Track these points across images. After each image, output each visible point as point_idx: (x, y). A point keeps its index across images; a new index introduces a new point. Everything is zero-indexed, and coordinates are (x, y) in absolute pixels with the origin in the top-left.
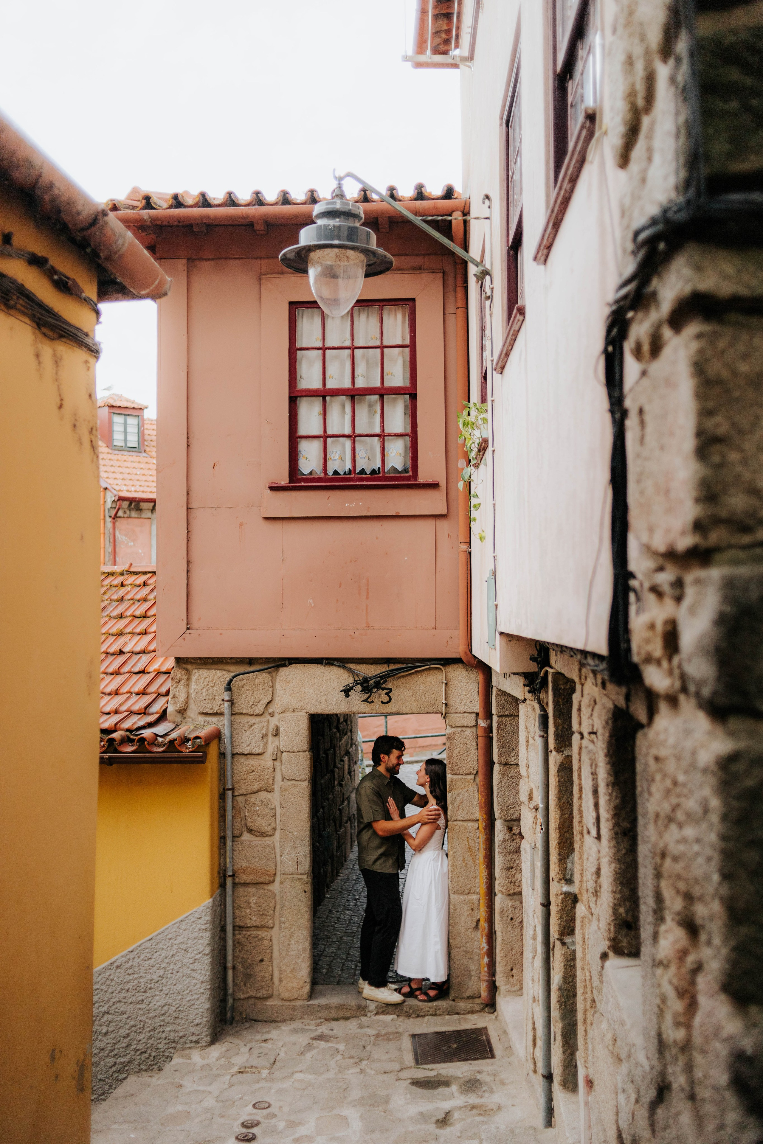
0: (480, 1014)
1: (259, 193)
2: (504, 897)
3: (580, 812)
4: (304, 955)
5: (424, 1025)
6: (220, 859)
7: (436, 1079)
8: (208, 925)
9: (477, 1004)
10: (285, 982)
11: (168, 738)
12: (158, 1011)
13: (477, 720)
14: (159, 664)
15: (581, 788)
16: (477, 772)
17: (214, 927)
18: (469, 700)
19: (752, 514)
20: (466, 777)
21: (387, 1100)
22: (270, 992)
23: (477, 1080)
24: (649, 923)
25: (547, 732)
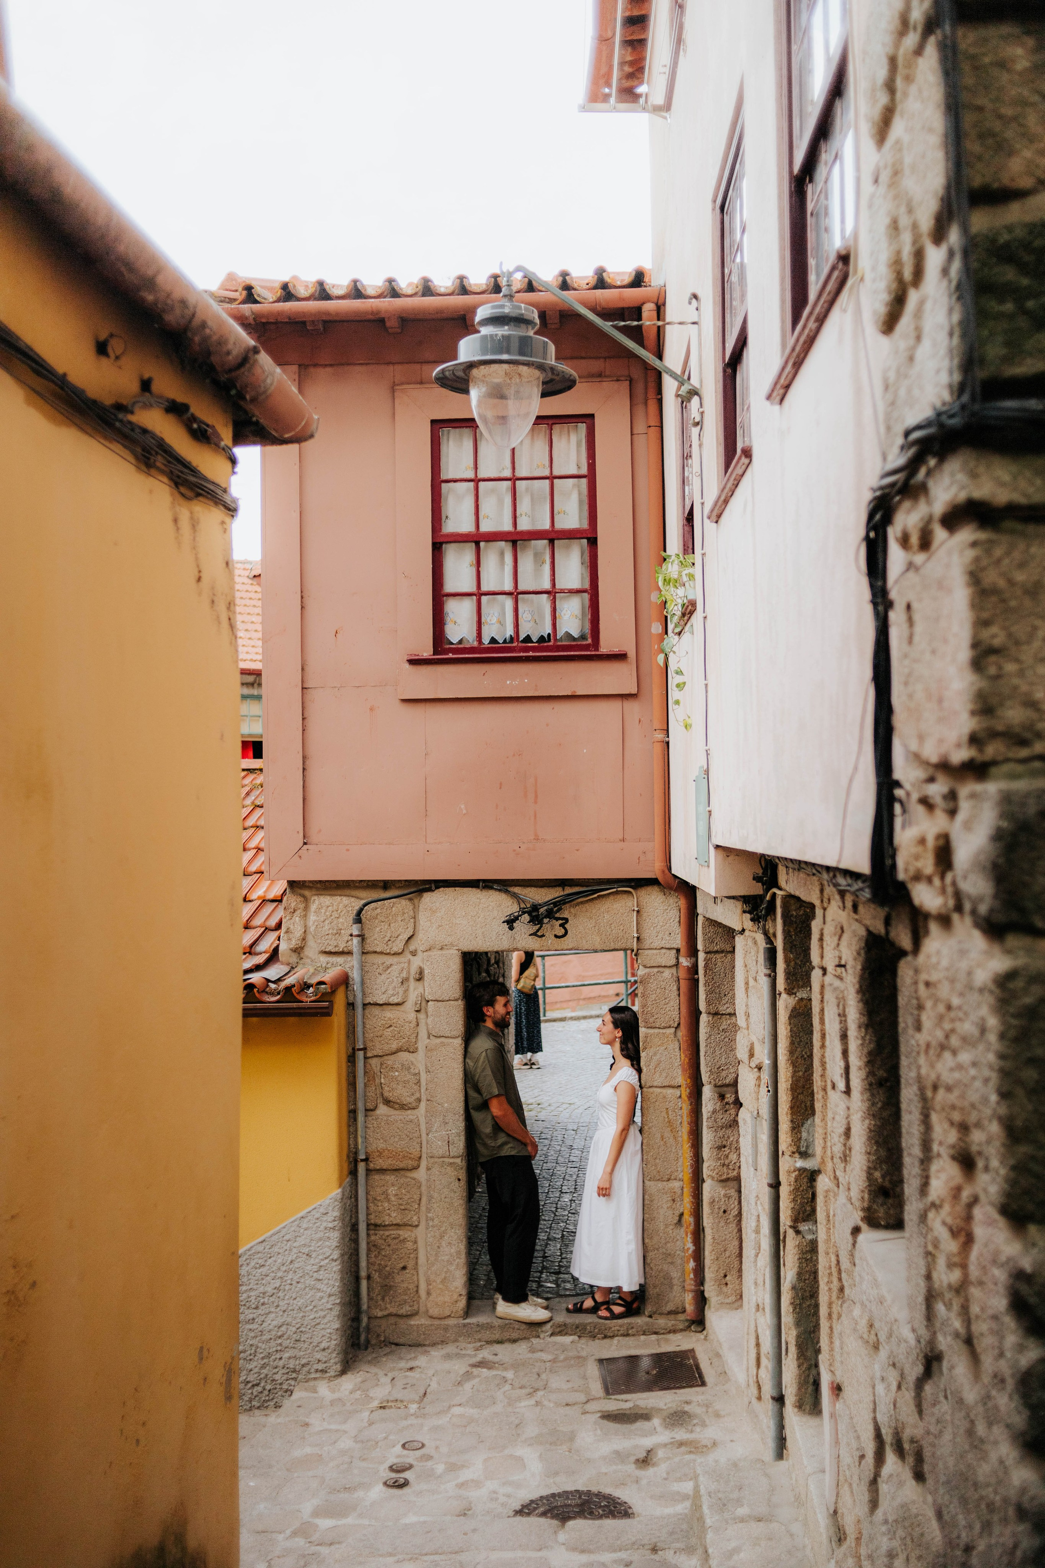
0: (684, 1333)
1: (394, 281)
2: (714, 1183)
3: (823, 1064)
4: (458, 1260)
5: (614, 1347)
6: (349, 1138)
7: (633, 1412)
8: (336, 1223)
9: (680, 1321)
10: (434, 1295)
11: (283, 985)
12: (274, 1333)
13: (677, 958)
14: (264, 889)
15: (824, 1034)
16: (679, 1024)
17: (344, 1226)
18: (667, 933)
19: (1029, 727)
20: (664, 1031)
21: (572, 1437)
22: (415, 1307)
23: (685, 1413)
24: (915, 1176)
25: (774, 970)
